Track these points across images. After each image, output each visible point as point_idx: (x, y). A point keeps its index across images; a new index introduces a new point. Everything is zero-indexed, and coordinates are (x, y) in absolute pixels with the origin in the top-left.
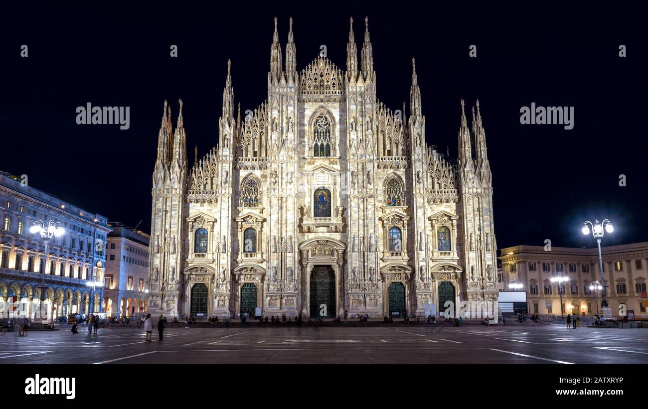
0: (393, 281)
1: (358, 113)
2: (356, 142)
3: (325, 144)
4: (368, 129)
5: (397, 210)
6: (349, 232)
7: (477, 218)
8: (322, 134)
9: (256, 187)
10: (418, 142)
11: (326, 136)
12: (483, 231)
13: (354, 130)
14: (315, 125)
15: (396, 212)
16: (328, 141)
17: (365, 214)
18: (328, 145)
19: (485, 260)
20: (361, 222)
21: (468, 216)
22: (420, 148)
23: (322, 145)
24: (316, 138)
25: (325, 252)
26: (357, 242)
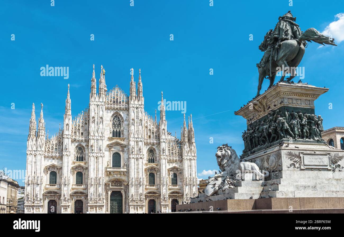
0: (150, 199)
1: (135, 117)
2: (134, 131)
3: (118, 130)
4: (140, 125)
5: (153, 165)
6: (130, 175)
7: (189, 170)
8: (117, 126)
9: (82, 151)
10: (164, 133)
11: (119, 126)
12: (192, 176)
13: (133, 125)
14: (113, 121)
15: (152, 166)
16: (119, 129)
17: (138, 167)
18: (119, 131)
19: (192, 189)
20: (136, 170)
21: (185, 169)
22: (165, 136)
23: (117, 131)
24: (114, 127)
25: (118, 184)
26: (134, 180)
